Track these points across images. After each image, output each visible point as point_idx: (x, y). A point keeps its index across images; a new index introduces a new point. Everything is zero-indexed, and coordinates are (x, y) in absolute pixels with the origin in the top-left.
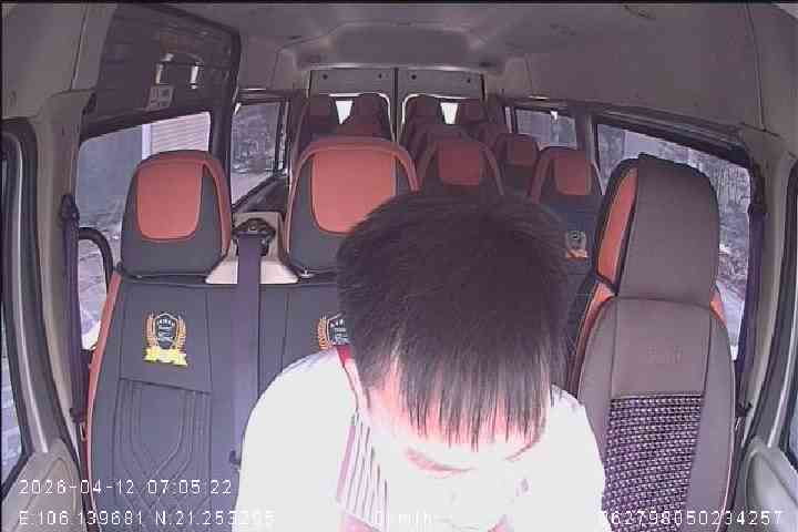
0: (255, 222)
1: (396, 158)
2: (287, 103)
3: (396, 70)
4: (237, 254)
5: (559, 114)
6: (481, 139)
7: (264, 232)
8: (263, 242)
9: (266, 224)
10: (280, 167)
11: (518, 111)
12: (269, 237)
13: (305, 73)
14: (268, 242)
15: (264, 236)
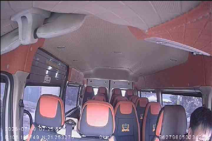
0: (70, 120)
1: (109, 107)
2: (81, 88)
3: (110, 81)
4: (66, 128)
5: (152, 92)
6: (131, 101)
7: (73, 123)
8: (73, 126)
9: (74, 121)
10: (78, 105)
11: (141, 92)
12: (74, 125)
13: (86, 79)
14: (74, 126)
15: (73, 124)
